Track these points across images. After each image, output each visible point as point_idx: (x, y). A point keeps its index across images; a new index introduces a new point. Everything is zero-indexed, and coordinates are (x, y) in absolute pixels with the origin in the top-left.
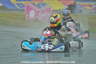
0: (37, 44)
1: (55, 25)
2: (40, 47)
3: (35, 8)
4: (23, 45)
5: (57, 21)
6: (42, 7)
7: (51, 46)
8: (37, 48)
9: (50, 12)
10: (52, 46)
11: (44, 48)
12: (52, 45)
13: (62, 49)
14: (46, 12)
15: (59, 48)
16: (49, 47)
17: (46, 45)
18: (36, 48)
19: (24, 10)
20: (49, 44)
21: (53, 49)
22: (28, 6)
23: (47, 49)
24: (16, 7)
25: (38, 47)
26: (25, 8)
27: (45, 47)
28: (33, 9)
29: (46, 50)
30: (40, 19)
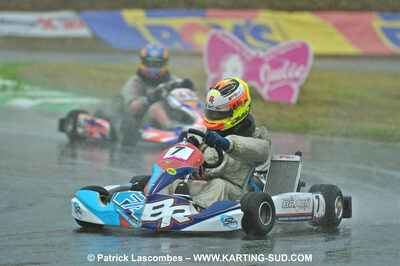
0: (127, 202)
1: (224, 121)
2: (139, 214)
3: (242, 48)
4: (75, 203)
5: (235, 106)
7: (183, 211)
8: (126, 217)
10: (189, 211)
11: (153, 215)
12: (188, 204)
13: (230, 220)
14: (287, 63)
15: (218, 217)
16: (175, 212)
17: (163, 206)
18: (121, 217)
20: (178, 202)
21: (194, 220)
23: (165, 223)
25: (128, 213)
27: (160, 213)
28: (234, 52)
29: (163, 226)
30: (264, 91)
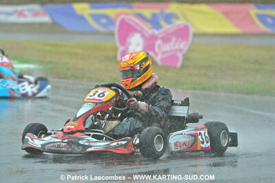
6: (163, 23)
9: (187, 39)
14: (174, 39)
19: (112, 34)
22: (123, 22)
24: (91, 26)
26: (116, 29)
30: (158, 59)
